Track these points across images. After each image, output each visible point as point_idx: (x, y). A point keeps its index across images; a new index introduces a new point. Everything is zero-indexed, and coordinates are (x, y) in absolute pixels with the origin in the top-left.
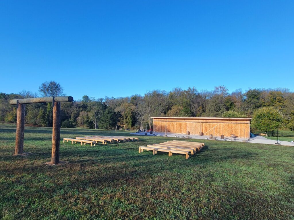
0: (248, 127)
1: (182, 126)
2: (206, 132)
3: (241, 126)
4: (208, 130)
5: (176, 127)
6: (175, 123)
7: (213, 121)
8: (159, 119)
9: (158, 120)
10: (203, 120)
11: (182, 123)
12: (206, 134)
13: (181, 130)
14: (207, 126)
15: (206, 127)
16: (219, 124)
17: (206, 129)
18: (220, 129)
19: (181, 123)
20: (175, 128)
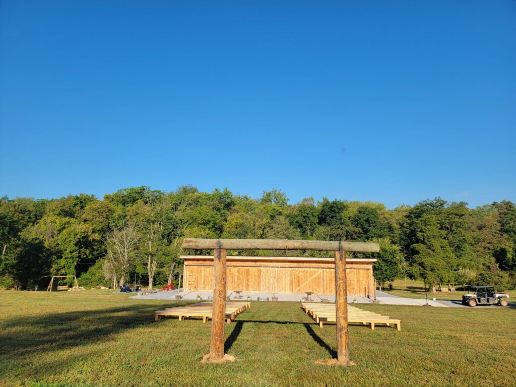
0: (370, 275)
1: (250, 277)
2: (299, 286)
3: (358, 274)
4: (302, 284)
5: (239, 278)
6: (236, 269)
7: (311, 264)
8: (198, 260)
9: (196, 262)
10: (292, 264)
11: (251, 268)
12: (299, 290)
13: (248, 284)
14: (301, 275)
15: (298, 277)
16: (321, 270)
17: (299, 281)
18: (323, 279)
19: (248, 270)
20: (236, 280)
